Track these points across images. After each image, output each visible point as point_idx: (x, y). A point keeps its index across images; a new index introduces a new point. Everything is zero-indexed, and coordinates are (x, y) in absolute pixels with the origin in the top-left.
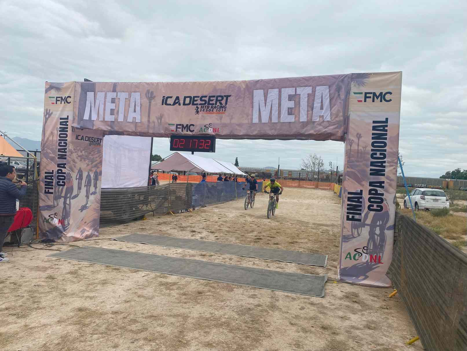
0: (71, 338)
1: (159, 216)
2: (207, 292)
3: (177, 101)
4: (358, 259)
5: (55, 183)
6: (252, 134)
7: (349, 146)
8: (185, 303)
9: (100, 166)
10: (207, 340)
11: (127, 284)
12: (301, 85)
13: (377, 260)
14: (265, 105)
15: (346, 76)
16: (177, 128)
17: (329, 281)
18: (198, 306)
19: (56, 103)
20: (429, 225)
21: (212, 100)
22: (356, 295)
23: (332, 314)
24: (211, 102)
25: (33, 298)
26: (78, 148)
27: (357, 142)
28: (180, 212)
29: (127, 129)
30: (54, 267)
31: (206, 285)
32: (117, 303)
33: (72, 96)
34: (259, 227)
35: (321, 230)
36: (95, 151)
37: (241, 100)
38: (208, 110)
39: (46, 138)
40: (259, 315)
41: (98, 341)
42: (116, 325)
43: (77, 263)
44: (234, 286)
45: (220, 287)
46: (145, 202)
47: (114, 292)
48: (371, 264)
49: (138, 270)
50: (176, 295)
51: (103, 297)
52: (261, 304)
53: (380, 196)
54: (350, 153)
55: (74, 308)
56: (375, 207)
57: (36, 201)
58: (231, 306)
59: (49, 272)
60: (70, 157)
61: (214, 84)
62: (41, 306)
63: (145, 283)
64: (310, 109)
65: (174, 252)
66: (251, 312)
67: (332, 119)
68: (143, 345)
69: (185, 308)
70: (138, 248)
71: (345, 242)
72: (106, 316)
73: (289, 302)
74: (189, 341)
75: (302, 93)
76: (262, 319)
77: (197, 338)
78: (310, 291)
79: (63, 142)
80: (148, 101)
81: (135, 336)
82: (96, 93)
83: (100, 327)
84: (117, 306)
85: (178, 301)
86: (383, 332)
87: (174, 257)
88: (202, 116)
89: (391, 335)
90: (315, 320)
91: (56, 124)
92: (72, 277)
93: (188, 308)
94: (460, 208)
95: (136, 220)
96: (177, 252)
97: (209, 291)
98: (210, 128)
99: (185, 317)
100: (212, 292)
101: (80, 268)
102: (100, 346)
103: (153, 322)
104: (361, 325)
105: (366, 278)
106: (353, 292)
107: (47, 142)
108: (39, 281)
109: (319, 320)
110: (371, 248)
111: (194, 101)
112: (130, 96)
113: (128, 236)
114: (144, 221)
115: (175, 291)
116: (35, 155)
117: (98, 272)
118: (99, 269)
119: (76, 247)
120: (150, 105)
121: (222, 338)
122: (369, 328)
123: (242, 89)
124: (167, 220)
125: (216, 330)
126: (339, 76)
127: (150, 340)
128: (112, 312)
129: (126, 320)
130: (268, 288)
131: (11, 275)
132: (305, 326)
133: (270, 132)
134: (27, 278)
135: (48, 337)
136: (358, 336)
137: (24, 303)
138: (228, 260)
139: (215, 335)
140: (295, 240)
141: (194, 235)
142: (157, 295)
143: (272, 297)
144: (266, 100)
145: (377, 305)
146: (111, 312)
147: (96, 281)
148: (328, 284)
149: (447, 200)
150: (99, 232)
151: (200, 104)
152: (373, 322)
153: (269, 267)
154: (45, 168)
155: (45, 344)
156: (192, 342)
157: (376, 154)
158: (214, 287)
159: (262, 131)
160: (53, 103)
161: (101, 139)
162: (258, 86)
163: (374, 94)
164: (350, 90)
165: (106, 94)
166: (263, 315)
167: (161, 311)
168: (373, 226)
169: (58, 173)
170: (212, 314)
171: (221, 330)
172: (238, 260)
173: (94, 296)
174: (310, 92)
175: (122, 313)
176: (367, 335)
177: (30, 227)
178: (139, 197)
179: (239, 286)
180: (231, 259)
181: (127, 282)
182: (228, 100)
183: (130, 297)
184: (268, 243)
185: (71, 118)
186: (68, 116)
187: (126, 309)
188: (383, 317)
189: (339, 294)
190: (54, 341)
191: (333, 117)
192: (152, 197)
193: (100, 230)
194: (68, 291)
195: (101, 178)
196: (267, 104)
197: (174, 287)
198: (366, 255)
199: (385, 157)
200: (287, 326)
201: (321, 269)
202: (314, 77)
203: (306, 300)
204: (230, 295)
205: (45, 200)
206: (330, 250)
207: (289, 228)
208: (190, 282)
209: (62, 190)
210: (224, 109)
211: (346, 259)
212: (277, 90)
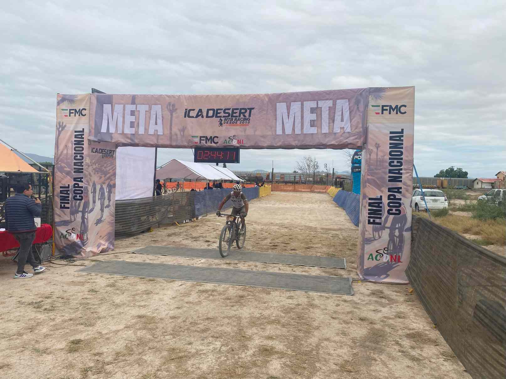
1: (165, 228)
2: (248, 296)
3: (200, 114)
4: (379, 259)
5: (72, 198)
6: (276, 145)
7: (369, 155)
8: (232, 306)
9: (114, 178)
10: (266, 335)
11: (170, 293)
12: (323, 99)
13: (398, 260)
14: (289, 118)
15: (364, 90)
16: (201, 140)
17: (354, 281)
18: (245, 308)
19: (70, 116)
21: (236, 113)
22: (382, 292)
23: (365, 308)
24: (234, 115)
26: (93, 161)
27: (376, 152)
28: (184, 222)
29: (148, 142)
30: (89, 281)
31: (244, 290)
33: (87, 108)
34: (270, 234)
35: (330, 235)
36: (108, 163)
37: (265, 112)
38: (232, 122)
39: (60, 152)
40: (302, 313)
43: (110, 277)
44: (269, 290)
45: (257, 291)
47: (161, 300)
48: (391, 263)
49: (173, 280)
50: (221, 300)
51: (154, 305)
52: (301, 304)
53: (398, 201)
54: (370, 162)
55: (133, 315)
56: (394, 211)
57: (51, 217)
58: (274, 307)
59: (87, 286)
60: (87, 171)
61: (237, 97)
63: (186, 291)
64: (331, 121)
66: (294, 310)
67: (353, 130)
68: (212, 341)
69: (234, 310)
70: (162, 260)
71: (367, 244)
73: (323, 300)
74: (251, 336)
75: (324, 106)
76: (306, 316)
77: (257, 334)
78: (340, 290)
79: (79, 155)
80: (170, 114)
82: (113, 105)
84: (172, 312)
85: (225, 305)
86: (411, 320)
87: (201, 266)
88: (226, 128)
89: (418, 321)
90: (352, 314)
91: (70, 137)
92: (113, 289)
93: (237, 310)
94: (458, 207)
95: (143, 232)
96: (201, 262)
98: (234, 140)
99: (239, 318)
100: (252, 295)
101: (116, 281)
103: (212, 323)
104: (392, 315)
105: (388, 276)
106: (378, 290)
107: (61, 155)
108: (84, 294)
109: (355, 314)
111: (217, 113)
112: (150, 108)
113: (144, 248)
114: (152, 233)
115: (218, 296)
117: (135, 284)
118: (135, 281)
119: (98, 262)
120: (171, 118)
121: (278, 332)
122: (399, 318)
123: (265, 102)
124: (175, 231)
125: (269, 326)
126: (359, 89)
127: (217, 337)
128: (171, 317)
129: (188, 323)
130: (301, 289)
131: (52, 290)
132: (345, 319)
133: (294, 144)
136: (392, 324)
138: (253, 267)
139: (270, 330)
140: (310, 245)
141: (209, 244)
143: (308, 297)
144: (289, 113)
145: (402, 299)
146: (169, 318)
147: (139, 292)
148: (354, 284)
149: (445, 200)
150: (115, 246)
151: (224, 117)
152: (402, 313)
153: (294, 271)
154: (60, 182)
155: (126, 346)
156: (254, 336)
157: (393, 162)
159: (286, 143)
160: (66, 116)
161: (113, 151)
162: (281, 99)
163: (390, 107)
164: (368, 102)
165: (124, 107)
166: (306, 313)
167: (214, 314)
169: (75, 187)
170: (260, 314)
171: (274, 326)
173: (145, 305)
174: (331, 105)
175: (179, 317)
176: (399, 323)
177: (48, 243)
179: (274, 290)
180: (256, 266)
182: (252, 113)
183: (179, 304)
184: (285, 249)
185: (86, 131)
186: (83, 129)
187: (181, 314)
188: (408, 308)
189: (366, 292)
191: (354, 128)
193: (115, 243)
196: (290, 116)
197: (215, 293)
198: (386, 255)
199: (401, 165)
200: (330, 320)
201: (343, 271)
202: (334, 91)
203: (338, 298)
204: (268, 297)
205: (60, 214)
206: (345, 253)
207: (299, 234)
208: (228, 288)
209: (79, 204)
210: (247, 121)
211: (368, 260)
212: (300, 103)
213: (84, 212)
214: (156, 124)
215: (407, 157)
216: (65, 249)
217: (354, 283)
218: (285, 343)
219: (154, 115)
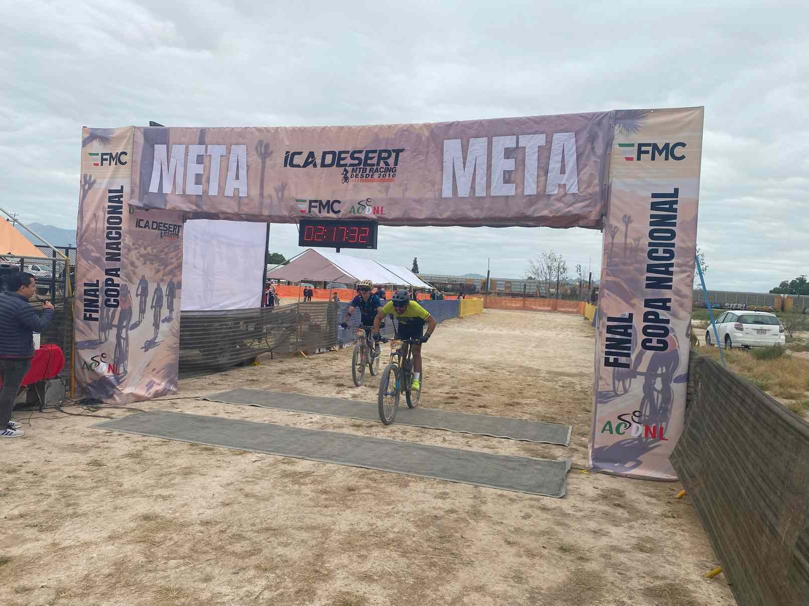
0: (131, 566)
1: (281, 359)
2: (363, 488)
3: (310, 160)
4: (624, 432)
6: (440, 217)
7: (610, 237)
8: (326, 507)
9: (179, 273)
10: (363, 570)
11: (227, 474)
12: (528, 132)
13: (658, 434)
14: (464, 167)
15: (606, 114)
16: (310, 206)
17: (574, 470)
18: (348, 512)
19: (102, 165)
20: (748, 374)
21: (372, 158)
22: (620, 494)
23: (579, 526)
24: (369, 162)
25: (66, 499)
26: (140, 242)
27: (625, 231)
28: (317, 351)
29: (224, 208)
30: (101, 445)
31: (362, 476)
32: (209, 506)
33: (128, 151)
34: (453, 377)
35: (560, 383)
36: (170, 247)
37: (422, 158)
38: (365, 175)
39: (84, 225)
40: (453, 528)
41: (178, 570)
42: (208, 544)
43: (140, 439)
44: (409, 479)
45: (385, 479)
46: (258, 335)
47: (204, 488)
48: (646, 440)
49: (245, 451)
50: (309, 493)
51: (185, 497)
52: (457, 509)
53: (663, 325)
54: (611, 250)
55: (136, 514)
56: (654, 343)
57: (69, 334)
58: (404, 512)
59: (93, 454)
60: (127, 258)
61: (375, 131)
62: (80, 512)
63: (258, 473)
64: (542, 173)
65: (307, 421)
66: (439, 522)
67: (581, 190)
68: (255, 577)
69: (325, 515)
70: (246, 413)
71: (601, 402)
72: (190, 528)
73: (504, 505)
74: (333, 571)
75: (529, 146)
76: (457, 534)
77: (346, 566)
78: (540, 486)
79: (114, 231)
80: (260, 161)
81: (240, 563)
82: (170, 147)
83: (182, 546)
85: (313, 504)
86: (665, 557)
87: (308, 428)
88: (354, 185)
89: (679, 561)
90: (548, 537)
91: (102, 199)
92: (133, 462)
93: (331, 516)
94: (803, 344)
95: (241, 365)
96: (311, 420)
97: (367, 487)
98: (367, 207)
99: (326, 531)
100: (372, 488)
101: (145, 448)
102: (181, 579)
103: (270, 540)
104: (628, 544)
105: (638, 464)
106: (615, 489)
107: (86, 231)
108: (76, 469)
109: (555, 537)
110: (648, 413)
111: (340, 159)
112: (229, 151)
113: (227, 393)
114: (256, 367)
115: (309, 486)
116: (67, 254)
117: (176, 454)
118: (178, 449)
119: (139, 412)
120: (263, 168)
121: (389, 566)
122: (642, 550)
123: (424, 138)
124: (295, 366)
125: (378, 552)
126: (594, 114)
127: (266, 570)
128: (201, 521)
129: (224, 536)
130: (467, 481)
131: (29, 459)
132: (532, 546)
133: (473, 214)
134: (55, 464)
135: (92, 563)
136: (622, 563)
137: (51, 507)
138: (399, 434)
139: (376, 561)
140: (515, 400)
141: (340, 391)
142: (278, 492)
143: (475, 497)
144: (465, 158)
145: (657, 511)
146: (199, 522)
147: (174, 470)
148: (572, 475)
149: (781, 331)
150: (178, 386)
151: (351, 165)
152: (649, 540)
153: (469, 446)
154: (84, 276)
155: (87, 576)
156: (338, 572)
157: (657, 251)
158: (375, 480)
159: (459, 213)
160: (97, 165)
161: (179, 226)
162: (451, 132)
163: (655, 146)
164: (613, 139)
165: (187, 148)
166: (459, 528)
167: (285, 520)
168: (650, 375)
169: (107, 285)
170: (371, 525)
171: (387, 553)
172: (416, 433)
173: (169, 497)
174: (543, 143)
175: (217, 523)
176: (638, 561)
177: (60, 378)
178: (247, 326)
179: (417, 479)
180: (404, 433)
181: (225, 470)
182: (399, 158)
183: (231, 496)
184: (468, 404)
185: (127, 190)
186: (122, 187)
187: (224, 517)
188: (665, 531)
189: (590, 491)
190: (103, 570)
191: (584, 187)
192: (268, 326)
193: (180, 382)
194: (125, 486)
195: (180, 294)
196: (468, 164)
197: (307, 480)
198: (637, 424)
199: (672, 257)
200: (501, 546)
201: (561, 450)
202: (550, 117)
203: (533, 502)
204: (402, 493)
205: (84, 331)
206: (577, 417)
207: (504, 380)
208: (334, 472)
209: (114, 312)
210: (392, 174)
211: (602, 432)
212: (486, 139)
213: (120, 327)
214: (237, 178)
215: (683, 241)
216: (89, 387)
217: (573, 473)
218: (391, 592)
219: (235, 162)
